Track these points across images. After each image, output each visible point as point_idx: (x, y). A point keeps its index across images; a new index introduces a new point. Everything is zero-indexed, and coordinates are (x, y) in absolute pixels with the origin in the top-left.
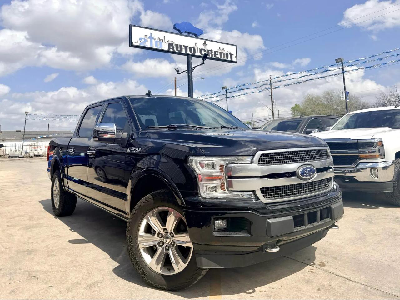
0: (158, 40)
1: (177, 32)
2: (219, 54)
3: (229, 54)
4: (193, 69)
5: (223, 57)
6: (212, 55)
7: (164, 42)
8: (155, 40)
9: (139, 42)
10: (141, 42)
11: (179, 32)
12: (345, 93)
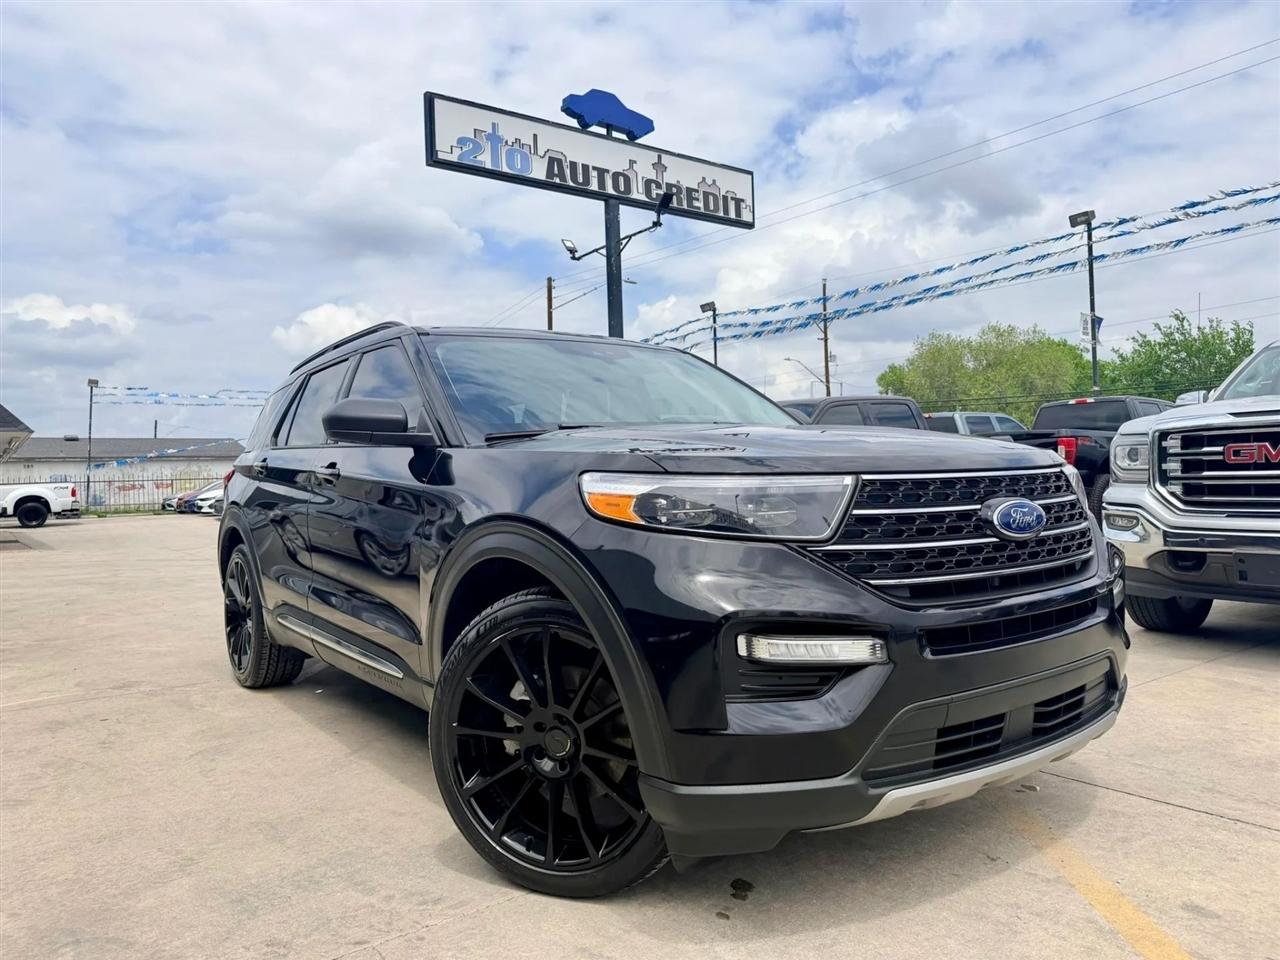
0: (516, 146)
1: (574, 123)
2: (701, 197)
3: (732, 198)
4: (624, 242)
5: (712, 208)
7: (536, 152)
8: (507, 148)
9: (457, 152)
10: (465, 149)
11: (579, 123)
12: (1093, 321)
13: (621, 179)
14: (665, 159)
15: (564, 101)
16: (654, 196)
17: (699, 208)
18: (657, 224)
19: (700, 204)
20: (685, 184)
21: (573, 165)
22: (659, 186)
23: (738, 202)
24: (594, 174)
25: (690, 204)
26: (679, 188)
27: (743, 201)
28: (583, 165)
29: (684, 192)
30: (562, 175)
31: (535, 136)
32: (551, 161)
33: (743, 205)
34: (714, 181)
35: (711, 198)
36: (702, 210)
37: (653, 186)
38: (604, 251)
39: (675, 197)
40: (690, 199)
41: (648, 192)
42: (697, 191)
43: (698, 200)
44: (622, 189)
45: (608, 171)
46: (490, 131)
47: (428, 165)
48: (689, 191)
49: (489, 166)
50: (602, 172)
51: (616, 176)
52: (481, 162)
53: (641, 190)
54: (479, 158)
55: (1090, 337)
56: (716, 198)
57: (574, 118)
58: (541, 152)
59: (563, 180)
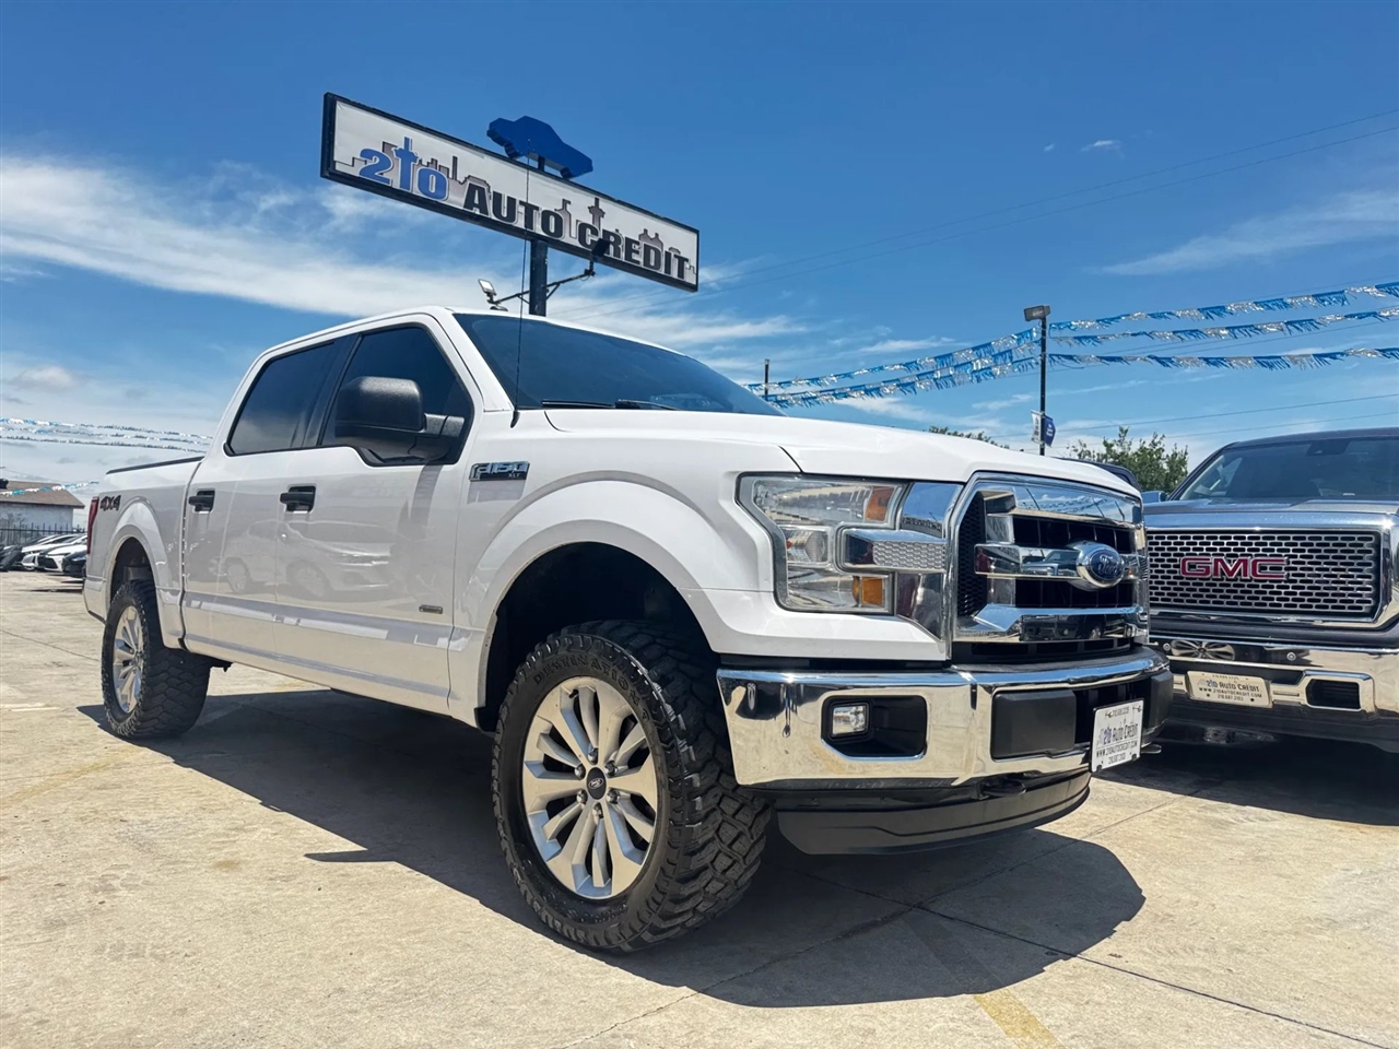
0: (432, 168)
1: (501, 150)
2: (642, 251)
4: (551, 289)
5: (652, 264)
6: (617, 252)
7: (455, 177)
8: (421, 167)
9: (360, 166)
10: (369, 164)
11: (507, 151)
12: (1043, 420)
13: (552, 220)
14: (603, 204)
15: (491, 125)
16: (589, 243)
17: (638, 262)
18: (589, 273)
19: (639, 258)
20: (624, 234)
21: (497, 197)
22: (595, 232)
23: (682, 261)
24: (521, 209)
25: (628, 256)
26: (618, 238)
27: (687, 260)
28: (509, 198)
29: (623, 242)
30: (483, 208)
31: (455, 159)
32: (472, 189)
33: (687, 265)
34: (657, 235)
35: (652, 252)
36: (642, 265)
37: (589, 231)
38: (527, 297)
39: (612, 247)
40: (629, 251)
41: (582, 238)
42: (638, 243)
43: (637, 252)
44: (553, 230)
45: (537, 208)
46: (403, 147)
47: (322, 175)
48: (629, 242)
49: (396, 185)
50: (530, 209)
51: (546, 215)
52: (387, 181)
53: (574, 234)
54: (385, 176)
55: (1039, 437)
56: (658, 253)
57: (502, 145)
58: (460, 178)
59: (484, 211)
